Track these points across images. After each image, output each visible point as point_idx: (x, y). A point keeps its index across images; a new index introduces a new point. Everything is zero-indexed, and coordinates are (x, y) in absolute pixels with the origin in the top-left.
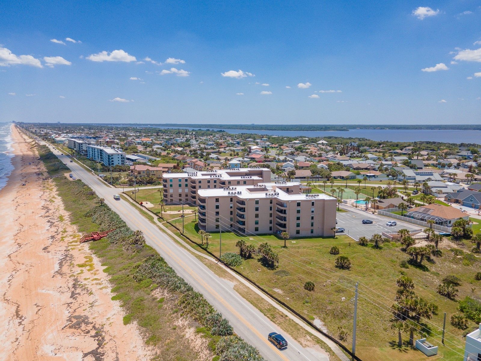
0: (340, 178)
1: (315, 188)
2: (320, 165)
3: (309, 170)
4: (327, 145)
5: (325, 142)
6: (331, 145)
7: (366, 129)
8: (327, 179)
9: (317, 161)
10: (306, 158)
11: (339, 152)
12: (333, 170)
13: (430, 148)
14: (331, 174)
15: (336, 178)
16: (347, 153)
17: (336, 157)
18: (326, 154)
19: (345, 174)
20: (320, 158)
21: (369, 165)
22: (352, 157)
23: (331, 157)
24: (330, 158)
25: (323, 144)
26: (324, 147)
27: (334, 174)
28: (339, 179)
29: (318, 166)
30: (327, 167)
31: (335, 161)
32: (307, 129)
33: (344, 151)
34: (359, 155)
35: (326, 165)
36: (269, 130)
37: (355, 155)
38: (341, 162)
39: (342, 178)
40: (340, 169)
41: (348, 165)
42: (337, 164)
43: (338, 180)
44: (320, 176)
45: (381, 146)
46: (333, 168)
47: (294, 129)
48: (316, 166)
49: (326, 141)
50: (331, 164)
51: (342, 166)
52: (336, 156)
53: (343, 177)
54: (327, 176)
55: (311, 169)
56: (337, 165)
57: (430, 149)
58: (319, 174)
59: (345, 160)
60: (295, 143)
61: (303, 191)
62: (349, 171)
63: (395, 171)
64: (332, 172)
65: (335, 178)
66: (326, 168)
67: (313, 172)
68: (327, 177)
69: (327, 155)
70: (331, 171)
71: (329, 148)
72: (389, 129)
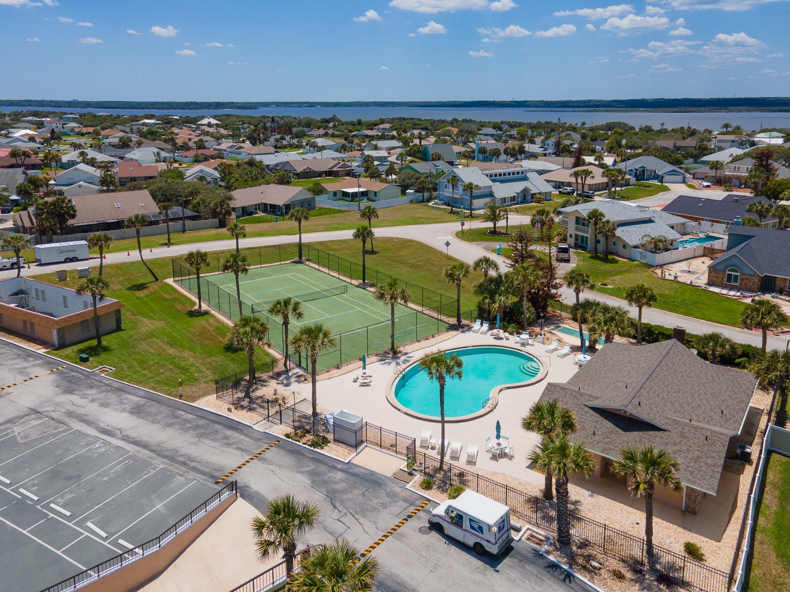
0: (265, 211)
1: (154, 287)
2: (192, 171)
3: (146, 192)
4: (217, 125)
5: (214, 121)
6: (227, 126)
7: (286, 106)
8: (217, 220)
9: (191, 159)
10: (158, 154)
11: (248, 138)
12: (236, 184)
13: (419, 125)
14: (230, 199)
15: (251, 214)
16: (266, 140)
17: (241, 148)
18: (215, 143)
19: (279, 194)
20: (200, 152)
21: (336, 162)
22: (280, 148)
23: (229, 148)
24: (225, 150)
25: (209, 125)
26: (211, 130)
27: (243, 197)
28: (260, 214)
29: (188, 173)
30: (217, 174)
31: (239, 157)
32: (183, 107)
33: (259, 135)
34: (295, 141)
35: (215, 169)
36: (103, 108)
37: (285, 142)
38: (258, 158)
39: (272, 209)
40: (257, 179)
41: (277, 165)
42: (246, 163)
43: (260, 221)
44: (189, 212)
45: (331, 125)
46: (237, 176)
47: (157, 107)
48: (181, 175)
49: (218, 120)
50: (230, 166)
51: (263, 169)
52: (242, 145)
53: (273, 207)
54: (215, 211)
55: (153, 187)
56: (246, 166)
57: (419, 127)
58: (185, 204)
59: (264, 154)
60: (144, 124)
61: (61, 338)
62: (288, 183)
63: (417, 175)
64: (235, 193)
65: (246, 212)
66: (215, 179)
67: (164, 198)
68: (214, 214)
69: (219, 144)
70: (229, 188)
71: (222, 131)
72: (322, 106)
